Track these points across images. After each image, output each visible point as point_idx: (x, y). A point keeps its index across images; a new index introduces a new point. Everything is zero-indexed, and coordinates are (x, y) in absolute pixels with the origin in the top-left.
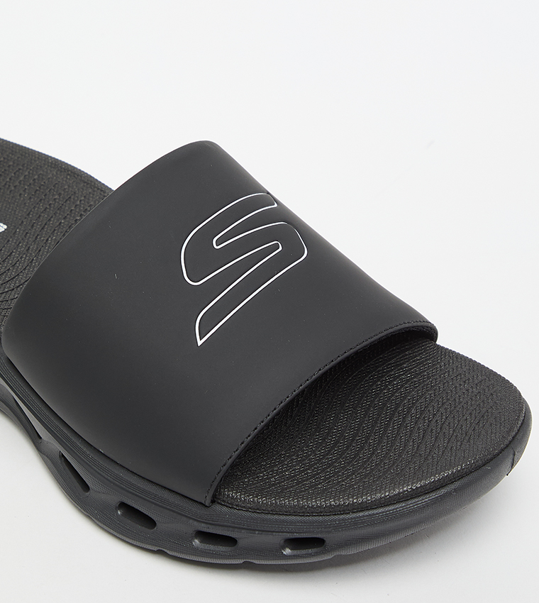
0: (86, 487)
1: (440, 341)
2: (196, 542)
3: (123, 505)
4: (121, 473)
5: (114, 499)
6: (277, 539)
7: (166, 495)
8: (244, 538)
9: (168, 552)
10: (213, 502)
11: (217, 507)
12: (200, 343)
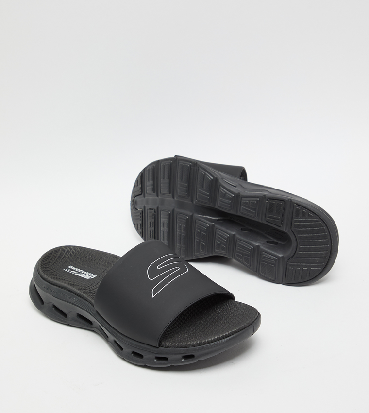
0: (122, 349)
1: (236, 300)
2: (155, 360)
3: (134, 353)
4: (132, 341)
5: (130, 350)
6: (180, 356)
7: (145, 346)
8: (170, 357)
9: (148, 365)
10: (160, 346)
11: (161, 348)
12: (153, 297)
